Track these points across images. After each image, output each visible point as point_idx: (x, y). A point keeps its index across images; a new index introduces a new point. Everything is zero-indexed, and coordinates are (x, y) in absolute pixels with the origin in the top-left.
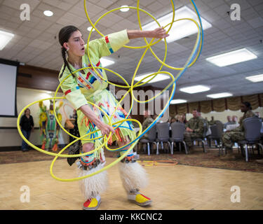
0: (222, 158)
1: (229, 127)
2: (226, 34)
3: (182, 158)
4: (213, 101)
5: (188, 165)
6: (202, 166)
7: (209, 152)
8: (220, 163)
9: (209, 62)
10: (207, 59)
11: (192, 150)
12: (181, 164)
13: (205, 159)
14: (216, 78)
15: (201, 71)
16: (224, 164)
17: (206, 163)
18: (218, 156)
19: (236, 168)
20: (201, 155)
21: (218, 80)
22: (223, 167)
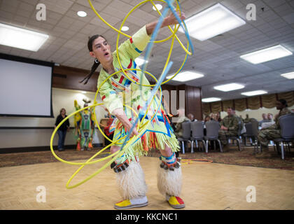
0: (257, 156)
1: (264, 125)
3: (216, 156)
4: (247, 98)
6: (237, 164)
7: (244, 150)
8: (256, 161)
9: (243, 60)
10: (241, 57)
11: (227, 149)
13: (240, 157)
14: (250, 75)
15: (235, 69)
16: (260, 162)
17: (241, 161)
18: (253, 154)
19: (272, 166)
20: (237, 154)
22: (259, 166)
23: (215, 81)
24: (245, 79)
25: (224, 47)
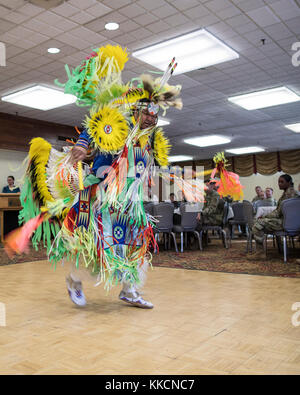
2: (258, 67)
3: (194, 257)
5: (205, 270)
6: (225, 270)
7: (231, 246)
8: (249, 265)
9: (230, 103)
10: (230, 99)
12: (195, 269)
13: (227, 259)
15: (219, 115)
16: (256, 266)
17: (230, 265)
19: (272, 273)
20: (221, 253)
21: (244, 128)
22: (254, 272)
23: (187, 131)
24: (234, 130)
25: (205, 84)
